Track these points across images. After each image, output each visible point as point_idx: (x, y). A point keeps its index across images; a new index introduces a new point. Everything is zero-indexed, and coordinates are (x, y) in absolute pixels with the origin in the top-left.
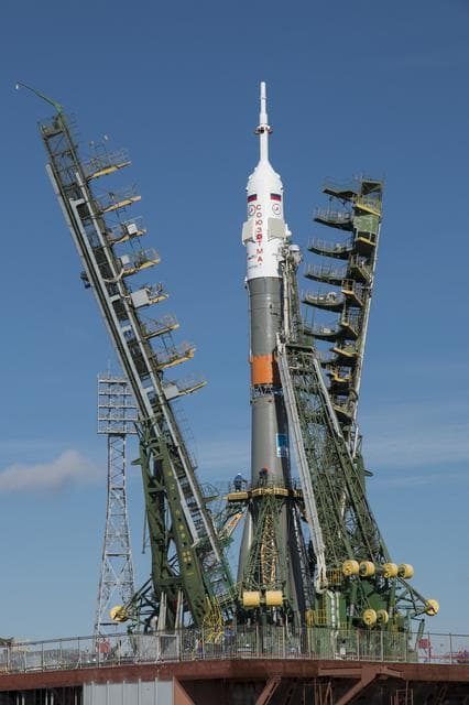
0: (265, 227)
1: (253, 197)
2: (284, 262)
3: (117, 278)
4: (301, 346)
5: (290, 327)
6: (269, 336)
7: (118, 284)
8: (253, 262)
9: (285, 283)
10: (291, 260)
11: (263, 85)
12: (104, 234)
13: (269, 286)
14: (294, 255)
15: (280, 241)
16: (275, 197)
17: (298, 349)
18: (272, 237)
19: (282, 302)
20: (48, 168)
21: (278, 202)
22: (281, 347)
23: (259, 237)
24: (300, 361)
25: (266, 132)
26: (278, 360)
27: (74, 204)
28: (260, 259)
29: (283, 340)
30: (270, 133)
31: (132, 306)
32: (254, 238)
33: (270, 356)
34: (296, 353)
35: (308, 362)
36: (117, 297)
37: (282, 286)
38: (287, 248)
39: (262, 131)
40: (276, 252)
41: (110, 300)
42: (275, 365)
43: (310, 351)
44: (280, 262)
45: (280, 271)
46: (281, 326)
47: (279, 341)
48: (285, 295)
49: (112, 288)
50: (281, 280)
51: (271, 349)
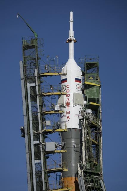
0: (71, 98)
1: (65, 80)
2: (83, 119)
3: (41, 131)
4: (93, 171)
5: (86, 160)
6: (73, 165)
7: (41, 135)
8: (64, 119)
9: (83, 132)
10: (87, 119)
11: (71, 13)
12: (41, 106)
13: (73, 134)
14: (89, 115)
15: (81, 107)
16: (77, 80)
17: (91, 173)
18: (75, 104)
19: (81, 144)
20: (21, 63)
21: (79, 83)
22: (80, 172)
23: (68, 104)
24: (92, 181)
25: (73, 42)
26: (78, 180)
27: (29, 85)
28: (68, 117)
29: (81, 168)
30: (75, 42)
31: (44, 150)
32: (65, 105)
33: (74, 178)
34: (90, 176)
35: (97, 182)
36: (38, 142)
37: (81, 134)
38: (84, 111)
39: (70, 41)
40: (78, 113)
41: (33, 143)
42: (76, 183)
43: (98, 175)
44: (80, 120)
45: (80, 125)
46: (81, 159)
47: (79, 168)
48: (83, 139)
49: (37, 137)
50: (81, 130)
51: (74, 173)
